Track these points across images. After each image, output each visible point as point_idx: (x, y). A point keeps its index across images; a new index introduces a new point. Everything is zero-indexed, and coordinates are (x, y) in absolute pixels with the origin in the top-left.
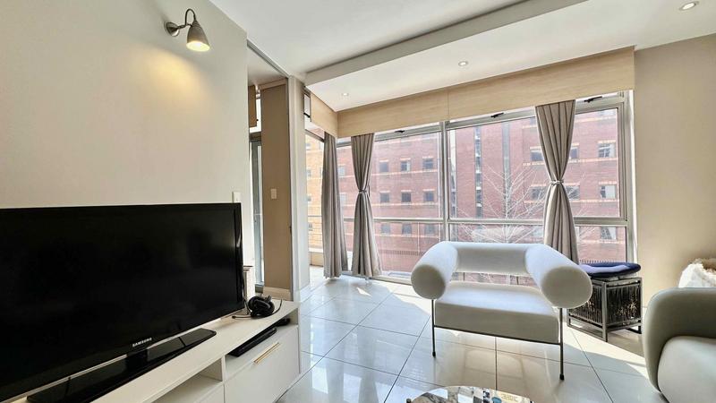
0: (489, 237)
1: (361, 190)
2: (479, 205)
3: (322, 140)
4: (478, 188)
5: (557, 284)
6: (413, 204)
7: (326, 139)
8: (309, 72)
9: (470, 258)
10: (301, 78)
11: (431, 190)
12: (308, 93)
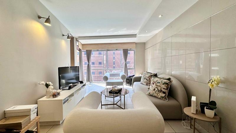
0: (114, 72)
1: (88, 63)
2: (114, 66)
3: (79, 50)
4: (114, 61)
5: (123, 77)
6: (95, 65)
7: (80, 50)
8: (79, 37)
9: (112, 75)
10: (77, 38)
11: (101, 61)
12: (78, 41)
